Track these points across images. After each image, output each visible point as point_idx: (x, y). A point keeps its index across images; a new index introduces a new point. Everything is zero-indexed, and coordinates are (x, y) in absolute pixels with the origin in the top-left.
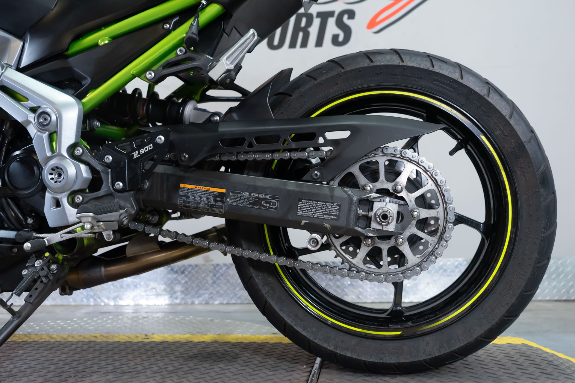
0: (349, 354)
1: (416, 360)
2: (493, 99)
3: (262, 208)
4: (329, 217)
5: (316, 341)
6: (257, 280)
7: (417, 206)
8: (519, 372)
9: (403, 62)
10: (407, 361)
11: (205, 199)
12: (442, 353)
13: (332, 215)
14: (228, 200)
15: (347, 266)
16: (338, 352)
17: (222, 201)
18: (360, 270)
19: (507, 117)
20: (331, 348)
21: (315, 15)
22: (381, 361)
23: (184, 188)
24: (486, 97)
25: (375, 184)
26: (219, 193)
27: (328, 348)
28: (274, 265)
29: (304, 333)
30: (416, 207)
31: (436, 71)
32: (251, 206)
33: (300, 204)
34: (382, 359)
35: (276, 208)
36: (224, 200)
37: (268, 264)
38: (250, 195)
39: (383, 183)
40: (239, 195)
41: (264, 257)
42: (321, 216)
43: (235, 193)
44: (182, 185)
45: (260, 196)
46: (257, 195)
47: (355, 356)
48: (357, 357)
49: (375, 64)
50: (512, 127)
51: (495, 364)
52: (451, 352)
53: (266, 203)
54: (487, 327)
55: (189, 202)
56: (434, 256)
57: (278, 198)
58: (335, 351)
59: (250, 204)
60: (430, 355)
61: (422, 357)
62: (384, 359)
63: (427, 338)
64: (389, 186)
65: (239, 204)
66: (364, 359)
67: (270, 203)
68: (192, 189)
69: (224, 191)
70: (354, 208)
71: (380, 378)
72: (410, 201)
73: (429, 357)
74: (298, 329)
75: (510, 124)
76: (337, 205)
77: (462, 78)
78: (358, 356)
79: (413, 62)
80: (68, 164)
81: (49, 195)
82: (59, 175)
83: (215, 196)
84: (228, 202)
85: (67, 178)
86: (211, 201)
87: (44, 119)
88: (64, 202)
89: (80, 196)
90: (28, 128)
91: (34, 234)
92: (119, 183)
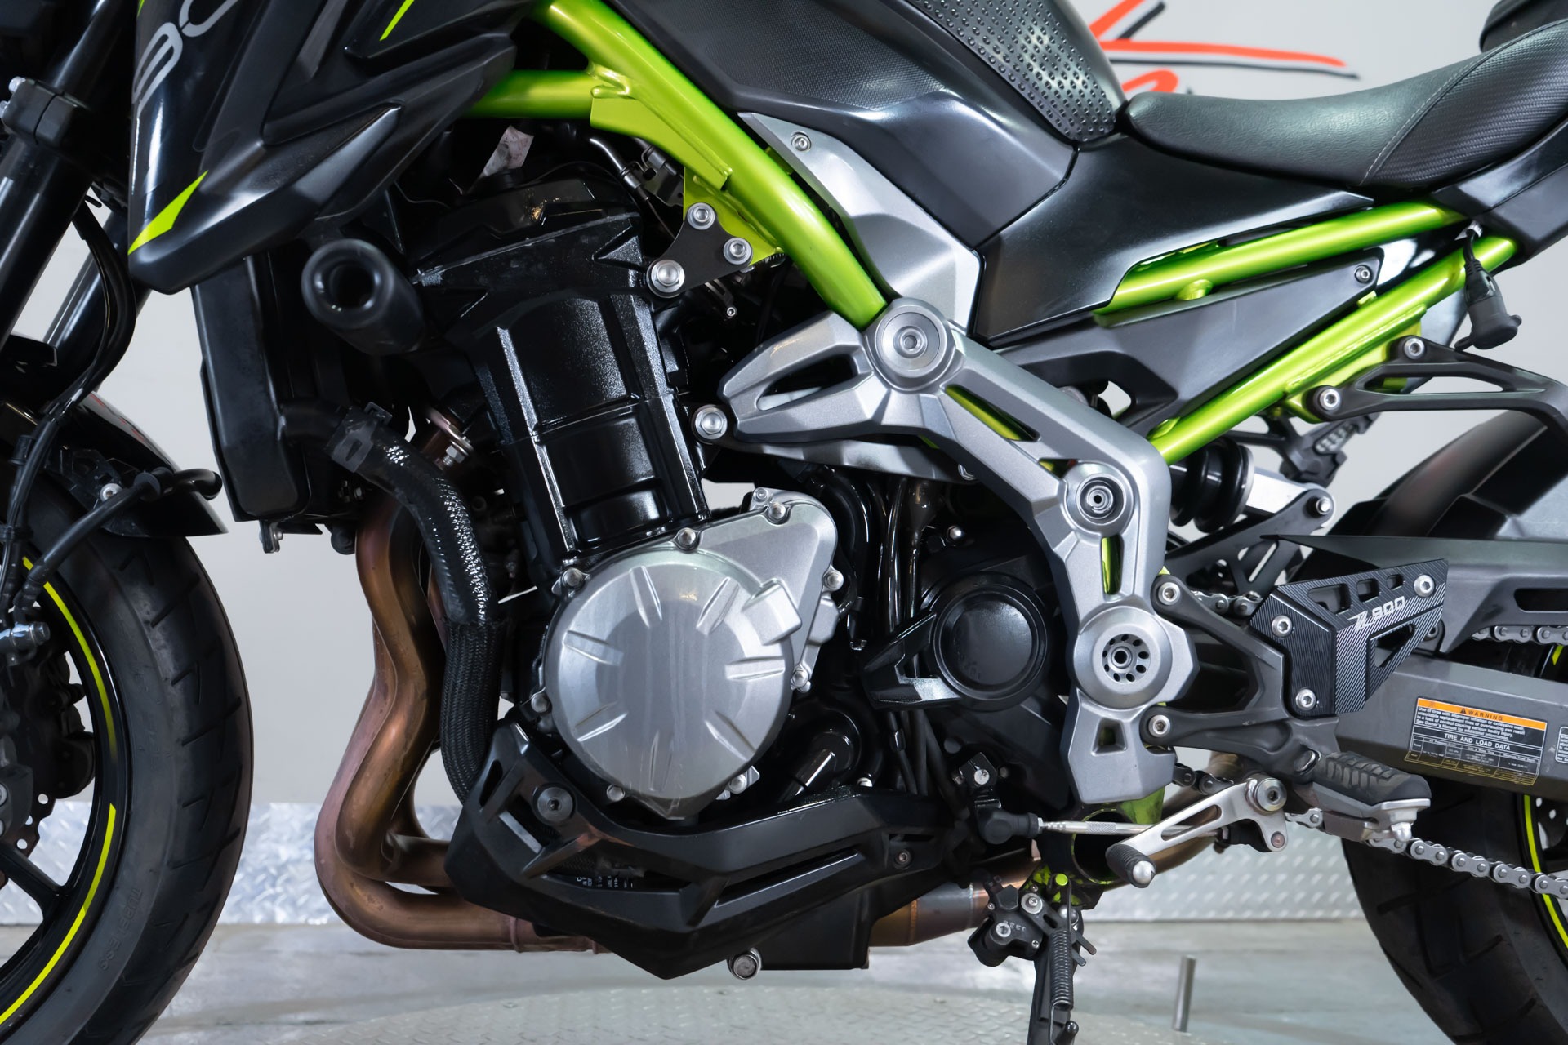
11: (1489, 745)
14: (1552, 749)
17: (1537, 753)
23: (1429, 711)
26: (1526, 729)
36: (1540, 749)
44: (1422, 703)
55: (1440, 749)
68: (1451, 715)
69: (1540, 726)
80: (1150, 627)
81: (1091, 714)
82: (1120, 658)
83: (1516, 738)
84: (1553, 755)
85: (1153, 666)
86: (1504, 748)
87: (1097, 499)
88: (1131, 734)
89: (1165, 719)
90: (1041, 521)
91: (1041, 823)
92: (1308, 693)
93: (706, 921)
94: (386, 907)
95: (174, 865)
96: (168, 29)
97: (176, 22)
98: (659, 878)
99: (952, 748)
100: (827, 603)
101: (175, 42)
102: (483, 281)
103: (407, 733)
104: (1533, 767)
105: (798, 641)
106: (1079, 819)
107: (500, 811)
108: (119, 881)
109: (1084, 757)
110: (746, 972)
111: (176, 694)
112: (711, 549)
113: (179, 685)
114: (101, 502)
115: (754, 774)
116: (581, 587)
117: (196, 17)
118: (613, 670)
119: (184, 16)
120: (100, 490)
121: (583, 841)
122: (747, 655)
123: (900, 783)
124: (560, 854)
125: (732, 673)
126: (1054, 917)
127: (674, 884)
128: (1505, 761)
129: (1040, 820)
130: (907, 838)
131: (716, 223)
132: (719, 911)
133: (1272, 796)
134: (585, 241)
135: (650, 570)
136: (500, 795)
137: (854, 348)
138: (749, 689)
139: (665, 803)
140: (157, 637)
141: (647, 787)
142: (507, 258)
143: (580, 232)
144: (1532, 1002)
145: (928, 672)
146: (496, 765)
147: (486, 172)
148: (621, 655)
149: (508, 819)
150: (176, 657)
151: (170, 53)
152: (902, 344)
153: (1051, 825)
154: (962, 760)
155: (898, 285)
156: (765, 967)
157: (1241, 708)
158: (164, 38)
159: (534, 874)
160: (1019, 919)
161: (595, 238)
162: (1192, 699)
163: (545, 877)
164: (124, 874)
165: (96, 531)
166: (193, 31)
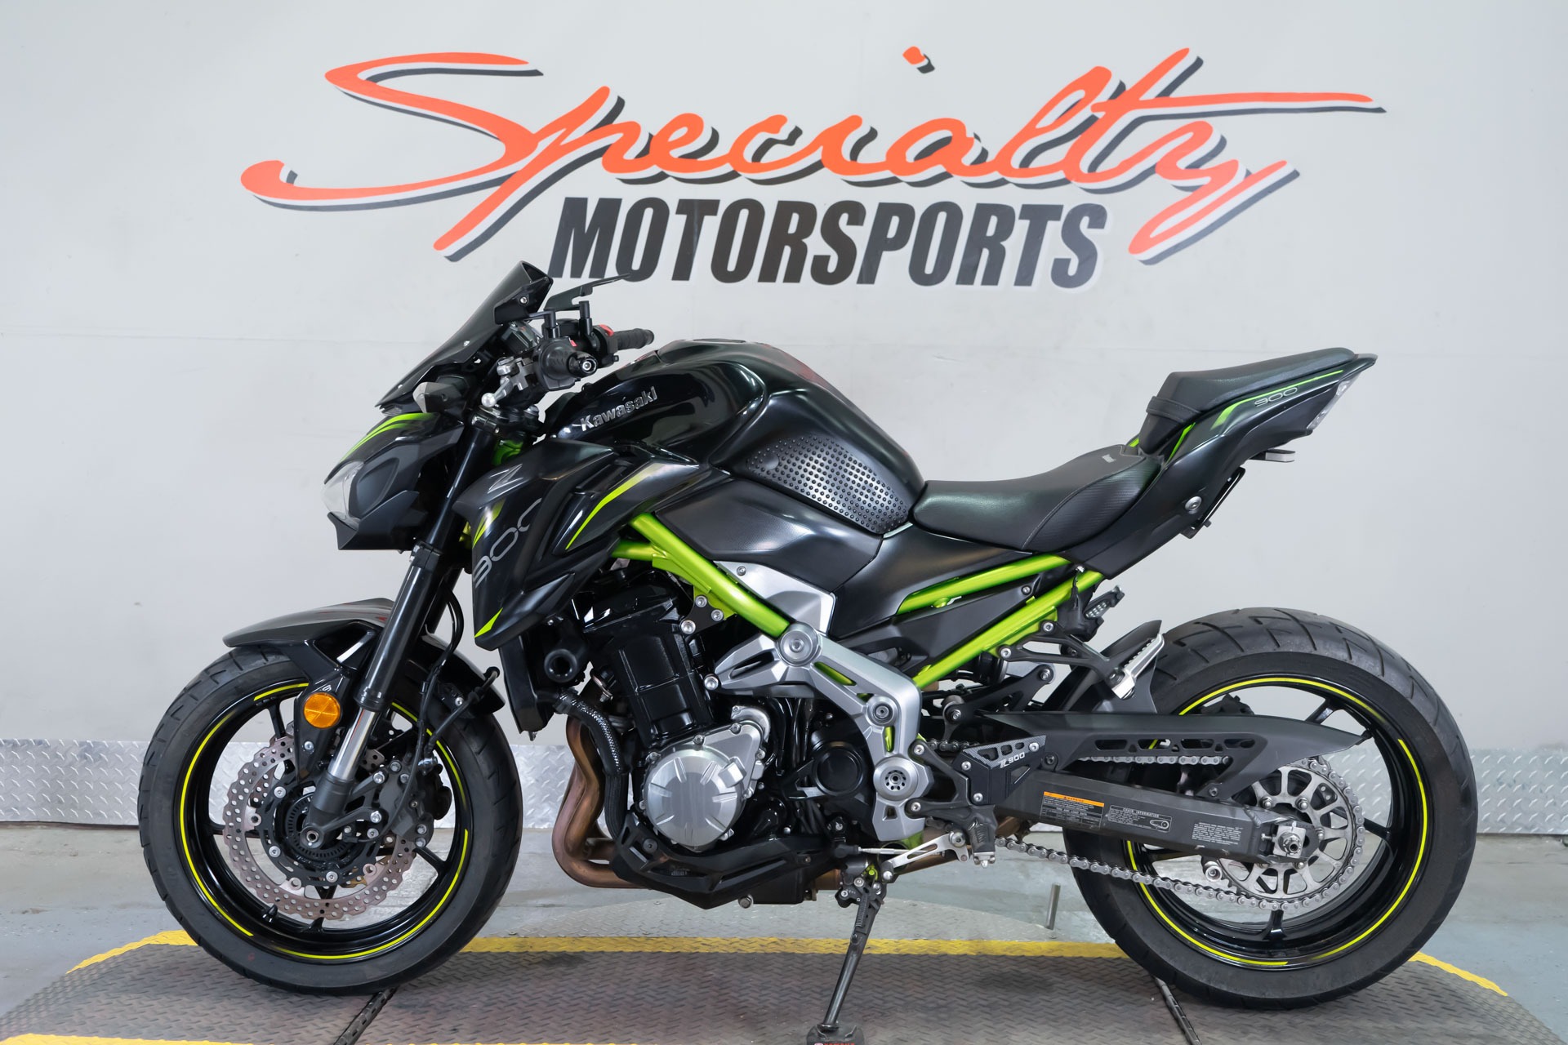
0: (1224, 988)
1: (1305, 995)
2: (1417, 702)
3: (1150, 828)
4: (1228, 843)
5: (1185, 972)
6: (1116, 898)
7: (1322, 823)
8: (1417, 1007)
9: (1315, 649)
10: (1293, 996)
11: (1077, 813)
12: (1335, 988)
13: (1232, 841)
14: (1106, 815)
15: (1234, 889)
16: (1212, 985)
17: (1099, 817)
18: (1250, 894)
19: (1431, 725)
20: (1204, 981)
21: (1017, 212)
22: (1263, 997)
23: (1049, 797)
24: (1409, 699)
25: (1276, 797)
26: (1095, 806)
27: (1200, 980)
28: (1138, 884)
29: (1171, 963)
30: (1320, 825)
31: (1354, 664)
32: (1136, 825)
33: (1196, 827)
34: (1264, 994)
35: (1167, 830)
36: (1101, 815)
37: (1130, 881)
38: (1135, 812)
39: (1284, 797)
40: (1121, 811)
41: (1126, 874)
42: (1219, 841)
43: (1116, 808)
44: (1046, 794)
45: (1147, 814)
46: (1144, 813)
47: (1232, 991)
48: (1234, 992)
49: (1281, 650)
50: (1436, 736)
51: (1388, 994)
52: (1345, 987)
53: (1155, 823)
54: (1388, 959)
55: (1054, 815)
56: (1338, 882)
57: (1170, 818)
58: (1208, 984)
59: (1135, 822)
60: (1320, 990)
61: (1312, 992)
62: (1267, 994)
63: (1318, 970)
64: (1292, 800)
65: (1120, 822)
66: (1242, 994)
67: (1159, 823)
68: (1059, 799)
69: (1102, 805)
70: (1256, 834)
71: (1257, 1016)
72: (1315, 819)
73: (1319, 992)
74: (1164, 958)
75: (1434, 732)
76: (1239, 830)
77: (1383, 674)
78: (1236, 990)
79: (1328, 650)
80: (909, 767)
81: (881, 803)
82: (895, 779)
83: (1090, 810)
84: (1107, 818)
85: (909, 784)
86: (1084, 815)
87: (882, 712)
88: (901, 812)
89: (919, 804)
90: (857, 721)
91: (860, 849)
92: (980, 795)
93: (716, 889)
94: (586, 871)
95: (494, 856)
96: (485, 558)
97: (488, 555)
98: (695, 873)
99: (827, 813)
100: (759, 763)
101: (488, 563)
102: (612, 633)
103: (591, 805)
104: (1097, 823)
105: (746, 783)
106: (879, 847)
107: (630, 846)
108: (471, 862)
109: (880, 822)
110: (746, 905)
111: (490, 783)
112: (708, 745)
113: (491, 779)
114: (456, 707)
115: (732, 832)
116: (658, 760)
117: (496, 553)
118: (668, 798)
119: (492, 553)
120: (455, 700)
121: (663, 860)
122: (721, 792)
123: (803, 830)
124: (654, 863)
125: (715, 800)
126: (869, 888)
127: (702, 875)
128: (1084, 821)
129: (860, 848)
130: (808, 853)
131: (708, 603)
132: (722, 885)
133: (959, 840)
134: (653, 614)
135: (682, 759)
136: (629, 841)
137: (773, 650)
138: (722, 805)
139: (693, 847)
140: (481, 758)
141: (683, 842)
142: (621, 623)
143: (650, 611)
144: (1125, 925)
145: (811, 784)
146: (627, 828)
147: (612, 569)
148: (671, 793)
149: (633, 850)
150: (489, 767)
151: (487, 567)
152: (793, 648)
153: (864, 850)
154: (830, 819)
155: (795, 616)
156: (755, 903)
157: (950, 801)
158: (484, 562)
159: (645, 870)
160: (853, 889)
161: (657, 613)
162: (930, 795)
163: (649, 872)
164: (473, 859)
165: (458, 718)
166: (496, 559)
